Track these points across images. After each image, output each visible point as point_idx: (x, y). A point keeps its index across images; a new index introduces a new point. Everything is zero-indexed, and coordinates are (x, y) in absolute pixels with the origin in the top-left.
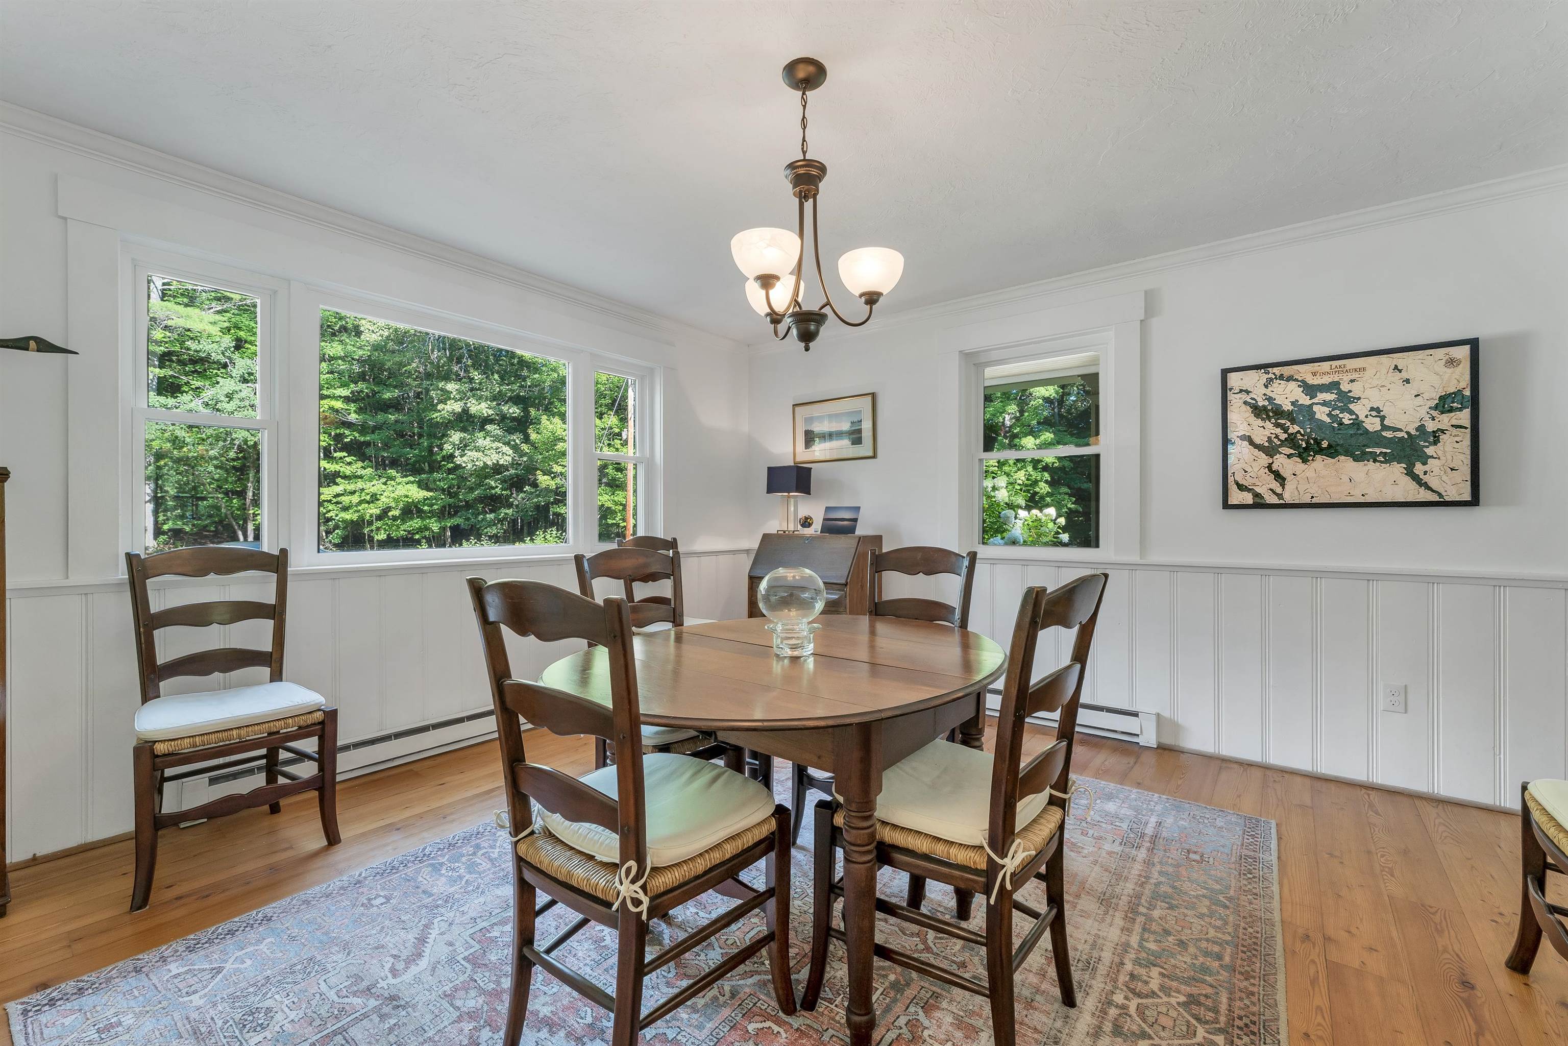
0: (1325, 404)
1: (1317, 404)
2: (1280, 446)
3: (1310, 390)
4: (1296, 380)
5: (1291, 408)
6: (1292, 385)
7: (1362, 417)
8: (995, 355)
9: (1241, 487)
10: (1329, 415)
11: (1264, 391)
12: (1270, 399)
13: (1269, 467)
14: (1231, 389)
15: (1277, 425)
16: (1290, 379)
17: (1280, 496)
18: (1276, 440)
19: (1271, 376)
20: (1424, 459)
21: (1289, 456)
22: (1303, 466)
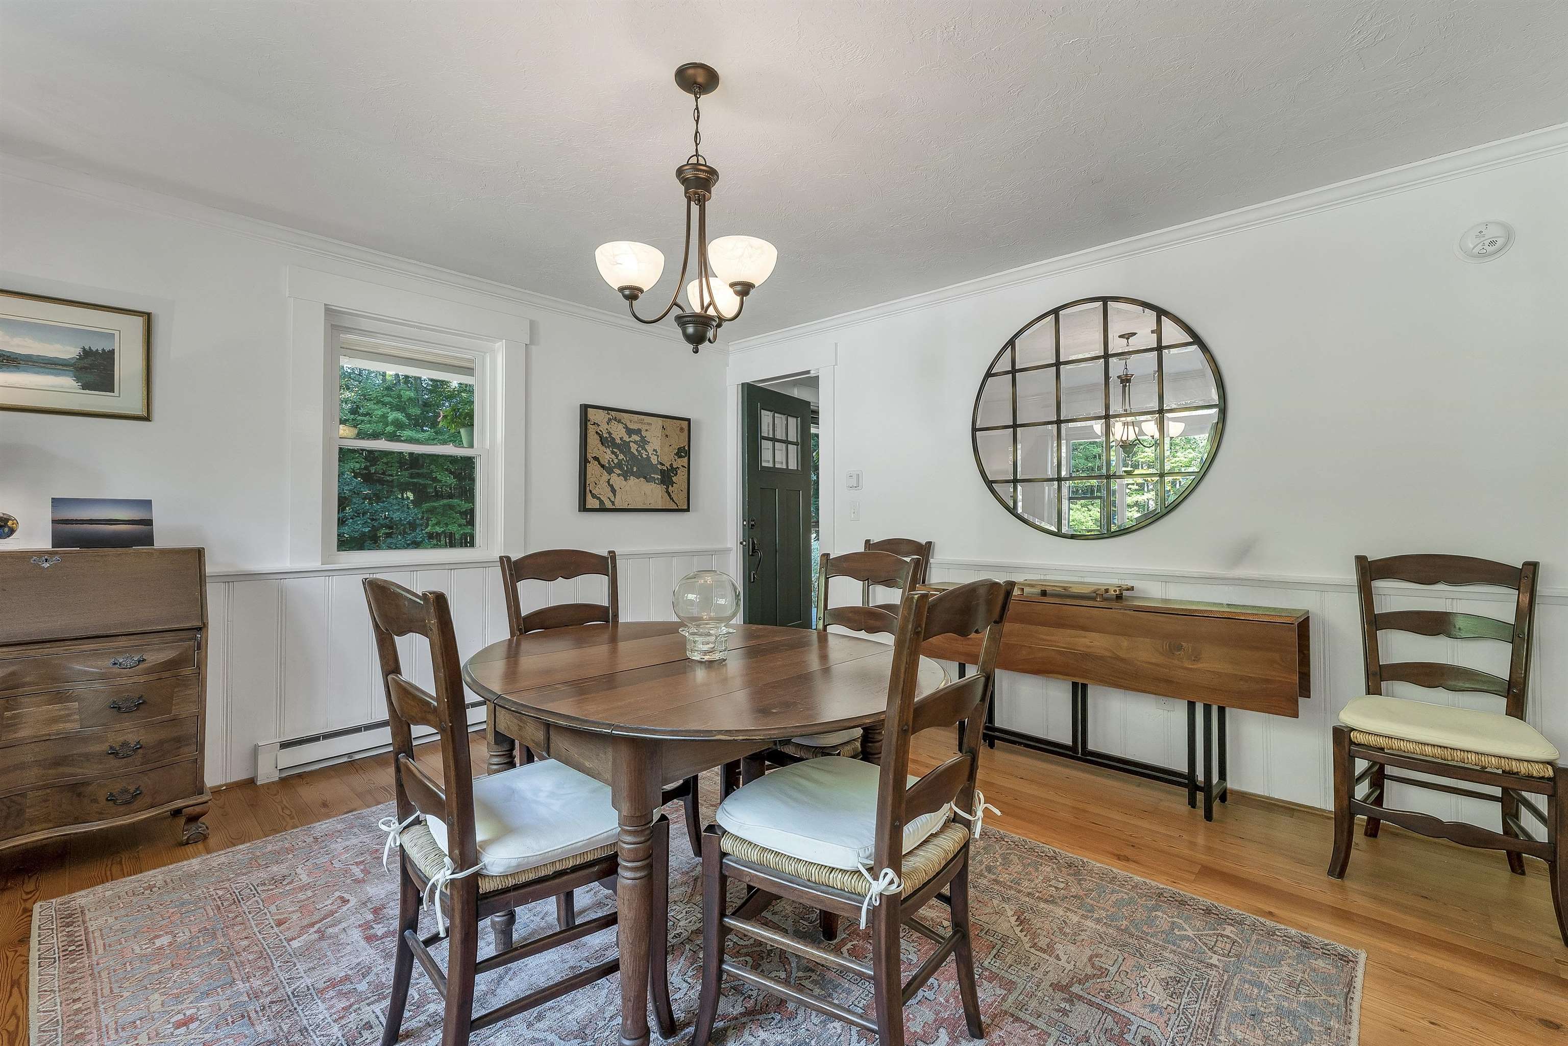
0: (635, 442)
1: (632, 442)
2: (614, 467)
3: (630, 432)
4: (623, 423)
5: (619, 442)
6: (621, 426)
7: (650, 455)
8: (365, 324)
9: (594, 496)
10: (637, 450)
11: (606, 426)
12: (610, 433)
13: (608, 482)
14: (589, 421)
15: (613, 452)
16: (619, 421)
17: (613, 503)
18: (612, 463)
19: (610, 416)
20: (672, 483)
21: (619, 475)
22: (624, 482)
